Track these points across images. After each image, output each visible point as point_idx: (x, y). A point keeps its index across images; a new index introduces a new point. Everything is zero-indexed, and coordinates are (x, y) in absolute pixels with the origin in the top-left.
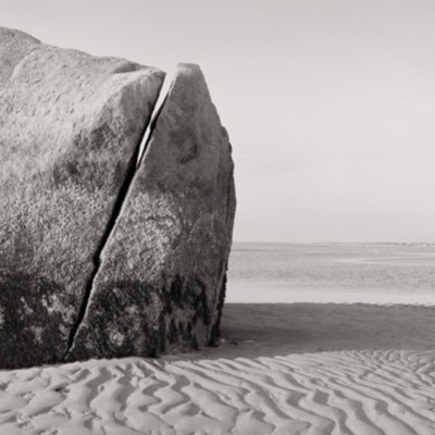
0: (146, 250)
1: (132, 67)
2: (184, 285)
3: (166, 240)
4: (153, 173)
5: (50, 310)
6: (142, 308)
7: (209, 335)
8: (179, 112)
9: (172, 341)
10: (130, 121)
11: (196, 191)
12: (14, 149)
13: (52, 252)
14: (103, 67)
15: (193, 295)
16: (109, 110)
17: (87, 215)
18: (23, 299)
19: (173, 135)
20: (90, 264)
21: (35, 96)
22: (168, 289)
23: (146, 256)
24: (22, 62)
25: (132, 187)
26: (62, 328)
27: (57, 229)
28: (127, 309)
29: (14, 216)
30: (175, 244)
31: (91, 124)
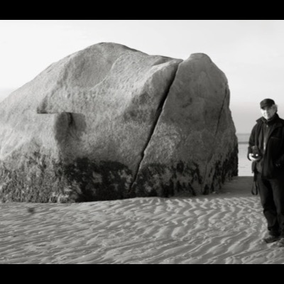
0: (164, 150)
2: (185, 165)
3: (173, 145)
4: (168, 114)
5: (122, 176)
6: (160, 175)
7: (203, 189)
8: (181, 83)
9: (178, 191)
10: (157, 90)
11: (189, 121)
12: (108, 106)
13: (123, 152)
15: (191, 170)
16: (147, 86)
17: (139, 134)
18: (110, 172)
19: (178, 95)
20: (140, 157)
22: (175, 167)
23: (164, 152)
24: (116, 62)
25: (159, 121)
26: (126, 185)
27: (126, 141)
28: (154, 176)
29: (107, 136)
30: (178, 146)
31: (139, 92)
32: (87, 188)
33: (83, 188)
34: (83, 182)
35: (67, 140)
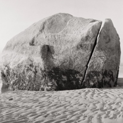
0: (98, 64)
1: (94, 21)
2: (108, 72)
3: (103, 62)
4: (100, 46)
5: (77, 77)
6: (97, 77)
7: (114, 84)
8: (105, 31)
9: (105, 85)
10: (94, 34)
11: (110, 50)
12: (68, 42)
13: (77, 65)
14: (87, 21)
15: (110, 74)
16: (89, 32)
17: (85, 56)
18: (71, 75)
19: (104, 37)
20: (86, 67)
21: (72, 29)
22: (104, 73)
23: (98, 65)
24: (69, 21)
25: (95, 49)
26: (80, 82)
27: (78, 60)
28: (94, 77)
29: (68, 57)
30: (105, 62)
31: (85, 35)
32: (60, 83)
33: (57, 83)
34: (57, 80)
35: (47, 59)
